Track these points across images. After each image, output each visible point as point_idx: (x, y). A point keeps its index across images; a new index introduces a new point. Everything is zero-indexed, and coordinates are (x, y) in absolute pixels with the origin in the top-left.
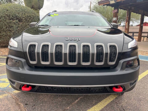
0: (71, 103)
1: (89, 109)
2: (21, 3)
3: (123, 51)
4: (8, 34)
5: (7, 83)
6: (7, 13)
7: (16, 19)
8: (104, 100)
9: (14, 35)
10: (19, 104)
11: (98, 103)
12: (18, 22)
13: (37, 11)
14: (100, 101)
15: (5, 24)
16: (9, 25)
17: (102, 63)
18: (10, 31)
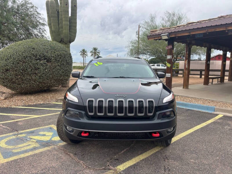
0: (118, 153)
1: (135, 157)
2: (43, 31)
3: (159, 105)
4: (34, 78)
5: (48, 137)
6: (33, 53)
7: (44, 60)
8: (150, 151)
9: (40, 79)
10: (68, 154)
11: (143, 153)
12: (46, 62)
13: (66, 46)
14: (146, 151)
15: (30, 66)
16: (35, 67)
17: (143, 115)
18: (36, 73)
